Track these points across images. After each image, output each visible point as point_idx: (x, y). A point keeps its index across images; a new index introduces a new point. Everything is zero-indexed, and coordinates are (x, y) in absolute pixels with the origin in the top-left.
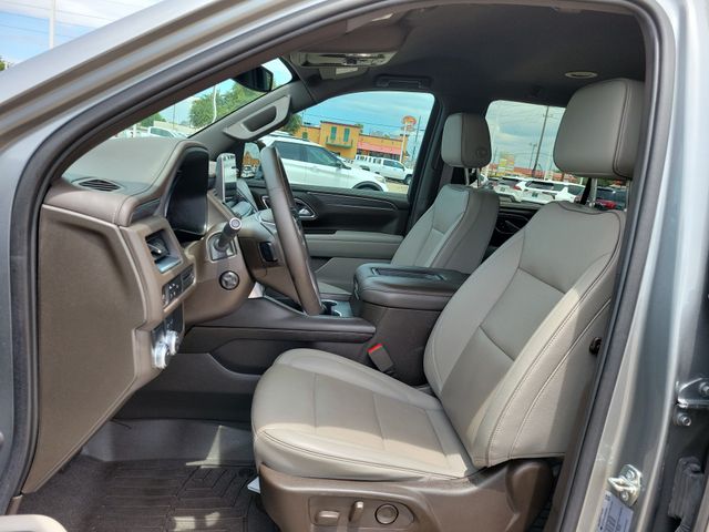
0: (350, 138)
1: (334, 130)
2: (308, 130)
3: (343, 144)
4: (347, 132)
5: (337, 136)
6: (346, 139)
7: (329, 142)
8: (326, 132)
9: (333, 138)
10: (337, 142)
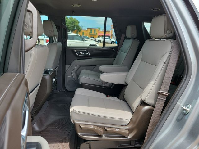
0: (96, 32)
1: (91, 30)
2: (84, 31)
3: (94, 34)
4: (95, 31)
5: (92, 32)
6: (95, 33)
7: (90, 34)
8: (89, 31)
9: (91, 33)
10: (92, 34)
